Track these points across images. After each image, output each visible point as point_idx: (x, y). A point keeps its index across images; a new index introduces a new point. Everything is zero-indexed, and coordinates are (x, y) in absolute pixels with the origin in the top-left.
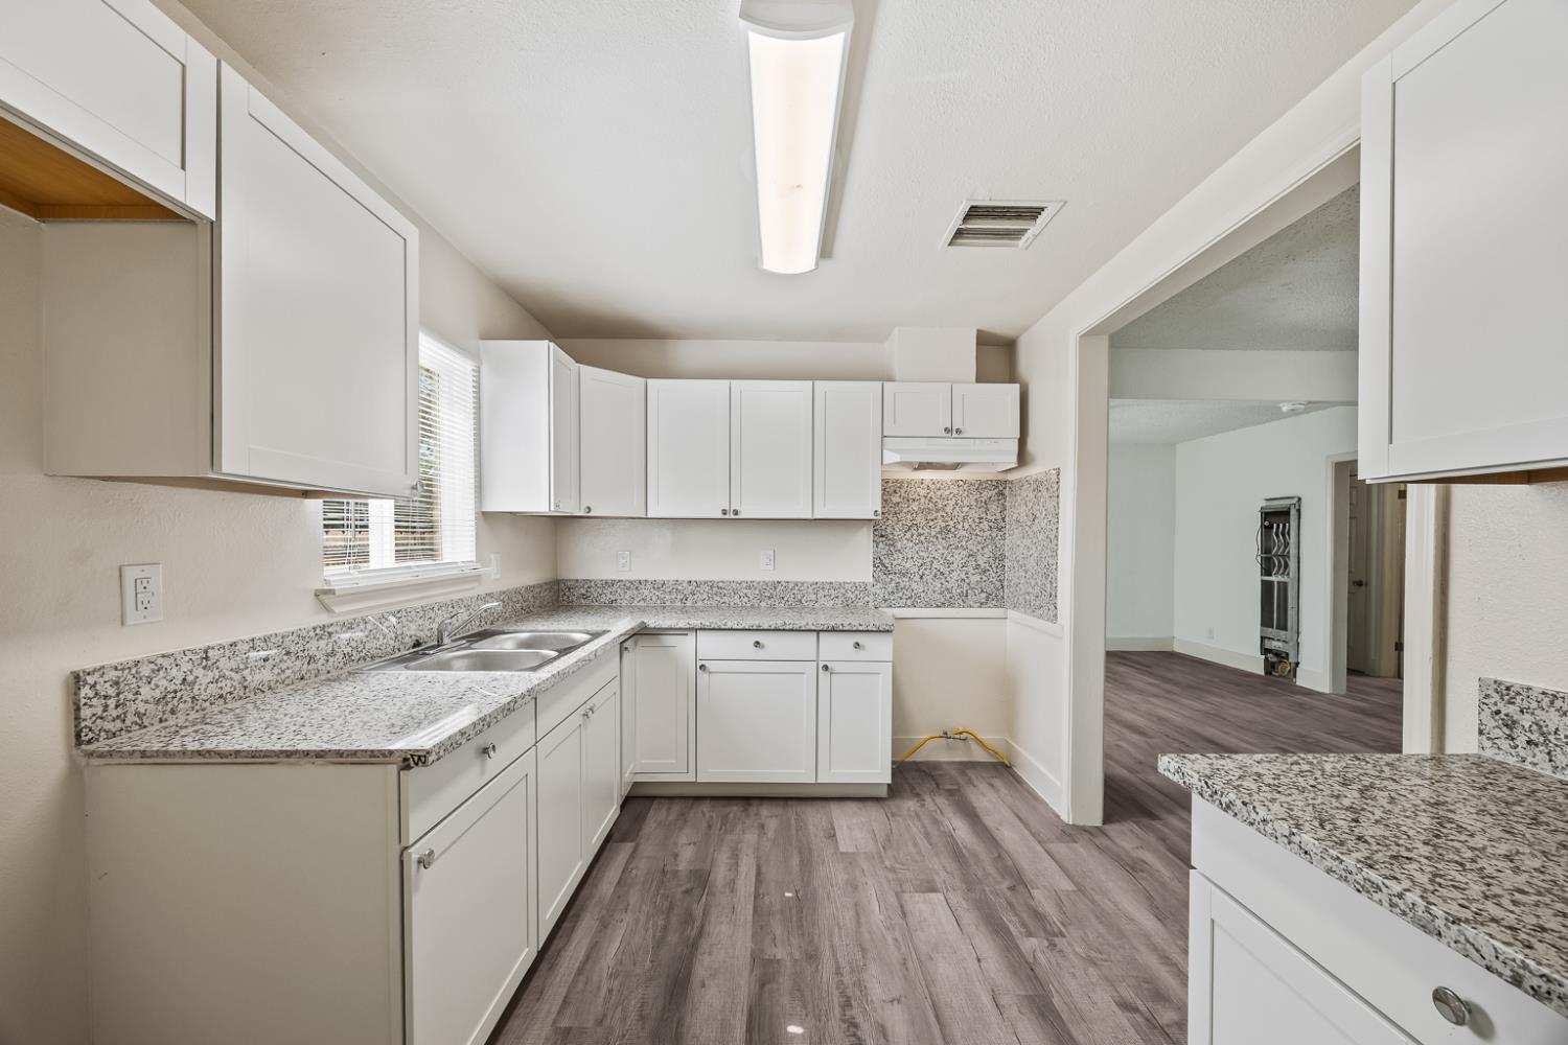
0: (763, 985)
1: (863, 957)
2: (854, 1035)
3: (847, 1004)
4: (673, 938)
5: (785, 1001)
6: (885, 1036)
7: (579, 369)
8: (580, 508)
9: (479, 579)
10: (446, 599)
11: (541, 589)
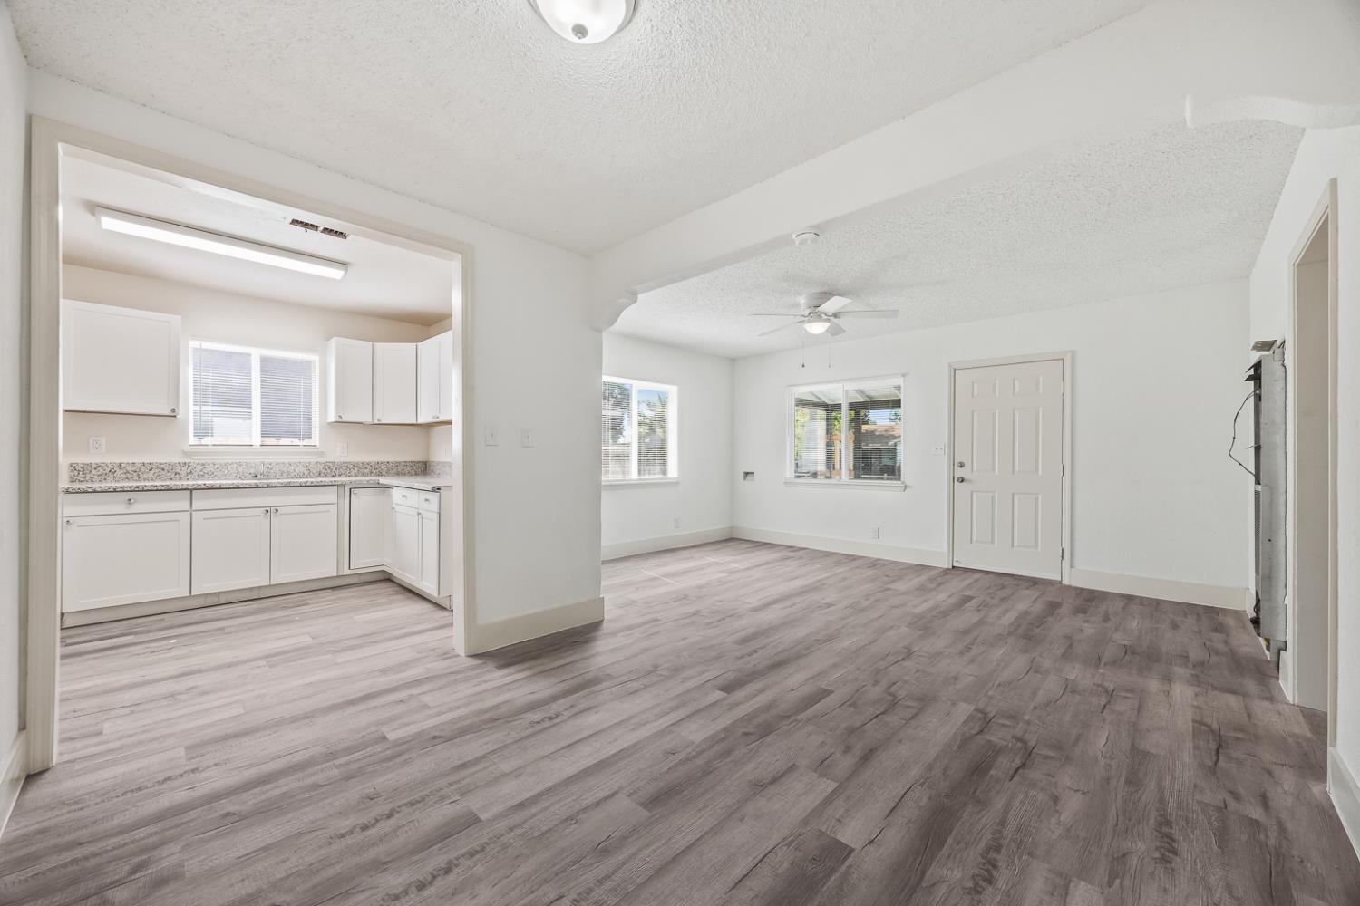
7: (373, 346)
8: (373, 419)
9: (322, 454)
10: (286, 461)
11: (398, 464)
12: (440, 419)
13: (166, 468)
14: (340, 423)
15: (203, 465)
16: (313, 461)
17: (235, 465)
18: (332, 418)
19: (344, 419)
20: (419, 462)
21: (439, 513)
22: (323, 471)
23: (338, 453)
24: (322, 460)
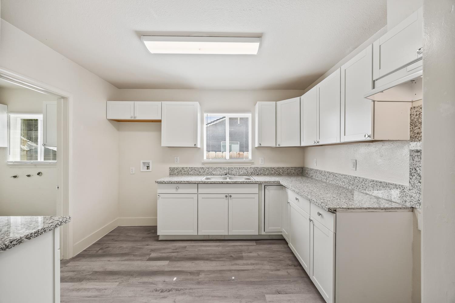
0: (190, 273)
1: (196, 296)
2: (166, 291)
3: (177, 290)
4: (211, 256)
5: (182, 277)
6: (162, 298)
7: (276, 103)
8: (276, 145)
9: (252, 163)
10: (238, 167)
11: (288, 169)
12: (320, 143)
13: (196, 170)
14: (260, 148)
15: (208, 168)
16: (249, 167)
17: (219, 169)
18: (257, 145)
19: (262, 145)
20: (299, 168)
21: (336, 233)
22: (253, 172)
23: (261, 163)
24: (253, 166)
